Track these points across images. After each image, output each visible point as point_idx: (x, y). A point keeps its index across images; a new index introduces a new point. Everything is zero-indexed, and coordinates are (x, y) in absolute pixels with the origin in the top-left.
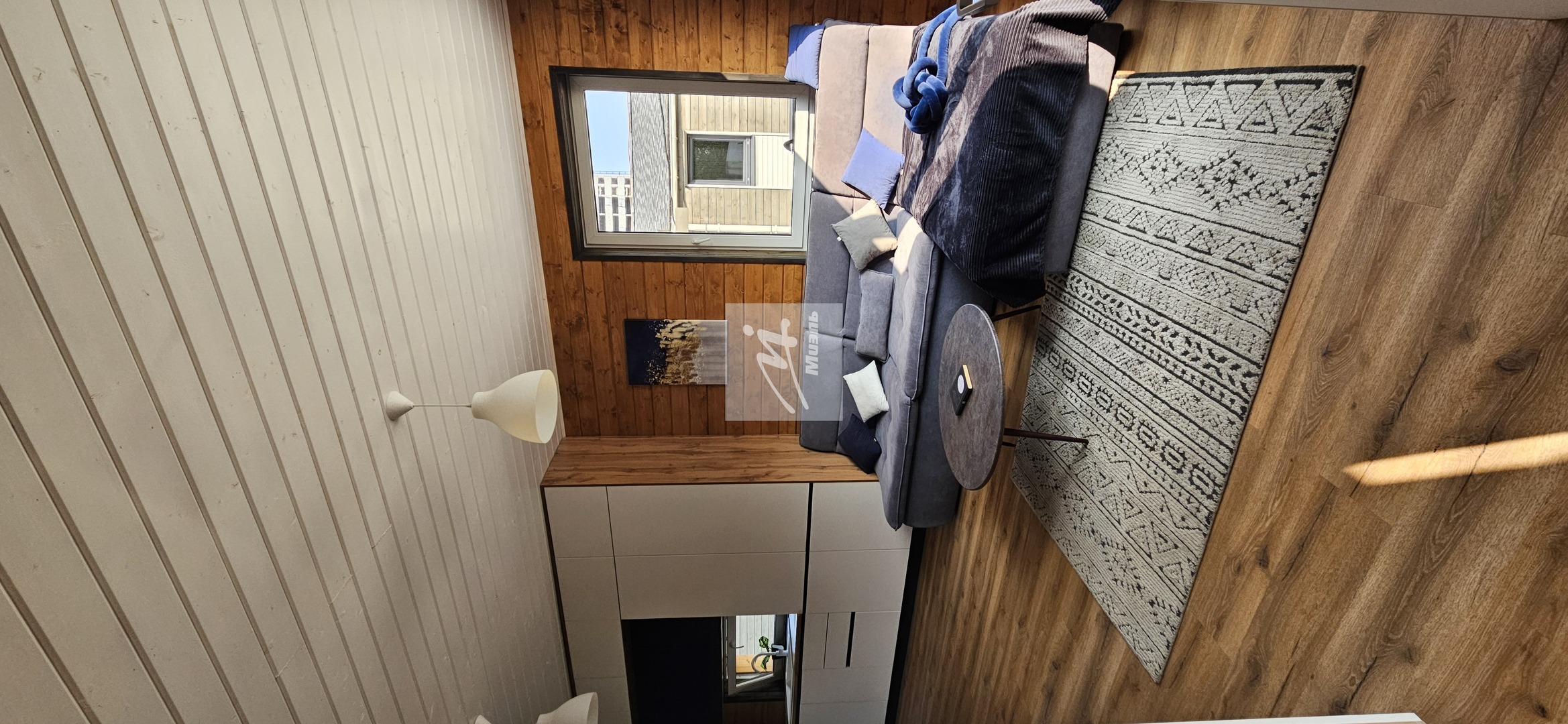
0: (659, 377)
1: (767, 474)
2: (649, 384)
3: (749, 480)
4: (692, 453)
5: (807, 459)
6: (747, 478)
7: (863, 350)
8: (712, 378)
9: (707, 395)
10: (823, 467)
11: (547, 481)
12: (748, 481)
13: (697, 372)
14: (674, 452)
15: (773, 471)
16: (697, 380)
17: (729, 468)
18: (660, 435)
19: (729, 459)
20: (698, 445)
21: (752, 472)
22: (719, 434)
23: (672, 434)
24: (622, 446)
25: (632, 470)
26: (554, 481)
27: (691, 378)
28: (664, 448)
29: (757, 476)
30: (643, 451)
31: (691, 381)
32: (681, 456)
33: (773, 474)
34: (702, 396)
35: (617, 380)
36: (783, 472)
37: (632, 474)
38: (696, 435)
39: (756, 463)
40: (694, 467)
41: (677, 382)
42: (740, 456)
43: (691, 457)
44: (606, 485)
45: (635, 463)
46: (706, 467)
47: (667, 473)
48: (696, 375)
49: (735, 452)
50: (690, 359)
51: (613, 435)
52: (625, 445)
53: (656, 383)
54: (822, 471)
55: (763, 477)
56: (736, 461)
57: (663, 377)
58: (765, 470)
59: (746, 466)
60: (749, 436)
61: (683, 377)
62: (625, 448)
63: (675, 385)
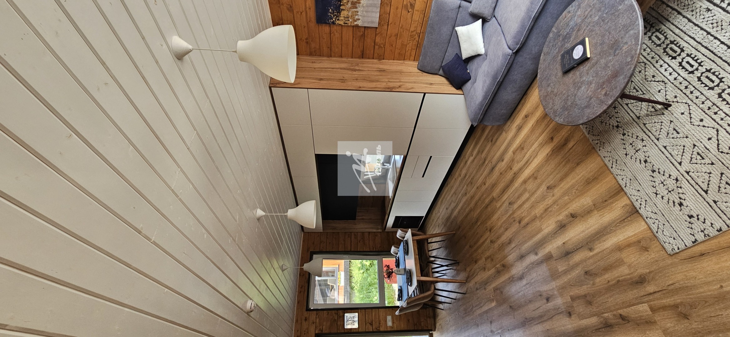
0: (336, 19)
1: (400, 87)
2: (329, 23)
3: (390, 90)
4: (355, 70)
5: (421, 78)
6: (388, 88)
7: (476, 11)
8: (369, 22)
9: (364, 33)
10: (431, 84)
11: (272, 84)
12: (389, 90)
13: (360, 17)
14: (344, 69)
15: (403, 85)
16: (359, 23)
17: (377, 81)
18: (335, 57)
19: (378, 75)
20: (357, 65)
21: (391, 85)
22: (369, 58)
23: (341, 57)
24: (313, 63)
25: (321, 79)
26: (276, 84)
27: (356, 21)
28: (337, 66)
29: (394, 88)
30: (326, 67)
31: (356, 23)
32: (350, 72)
33: (403, 87)
34: (361, 33)
35: (309, 20)
36: (409, 85)
37: (322, 82)
38: (355, 58)
39: (393, 79)
40: (357, 79)
41: (347, 23)
42: (383, 74)
43: (354, 73)
44: (308, 88)
45: (323, 75)
46: (364, 80)
47: (342, 82)
48: (359, 19)
49: (380, 71)
50: (356, 8)
51: (307, 55)
52: (314, 62)
53: (333, 23)
54: (430, 86)
55: (398, 88)
56: (381, 77)
57: (338, 20)
58: (399, 84)
59: (387, 80)
60: (387, 61)
61: (351, 20)
62: (314, 64)
63: (346, 25)
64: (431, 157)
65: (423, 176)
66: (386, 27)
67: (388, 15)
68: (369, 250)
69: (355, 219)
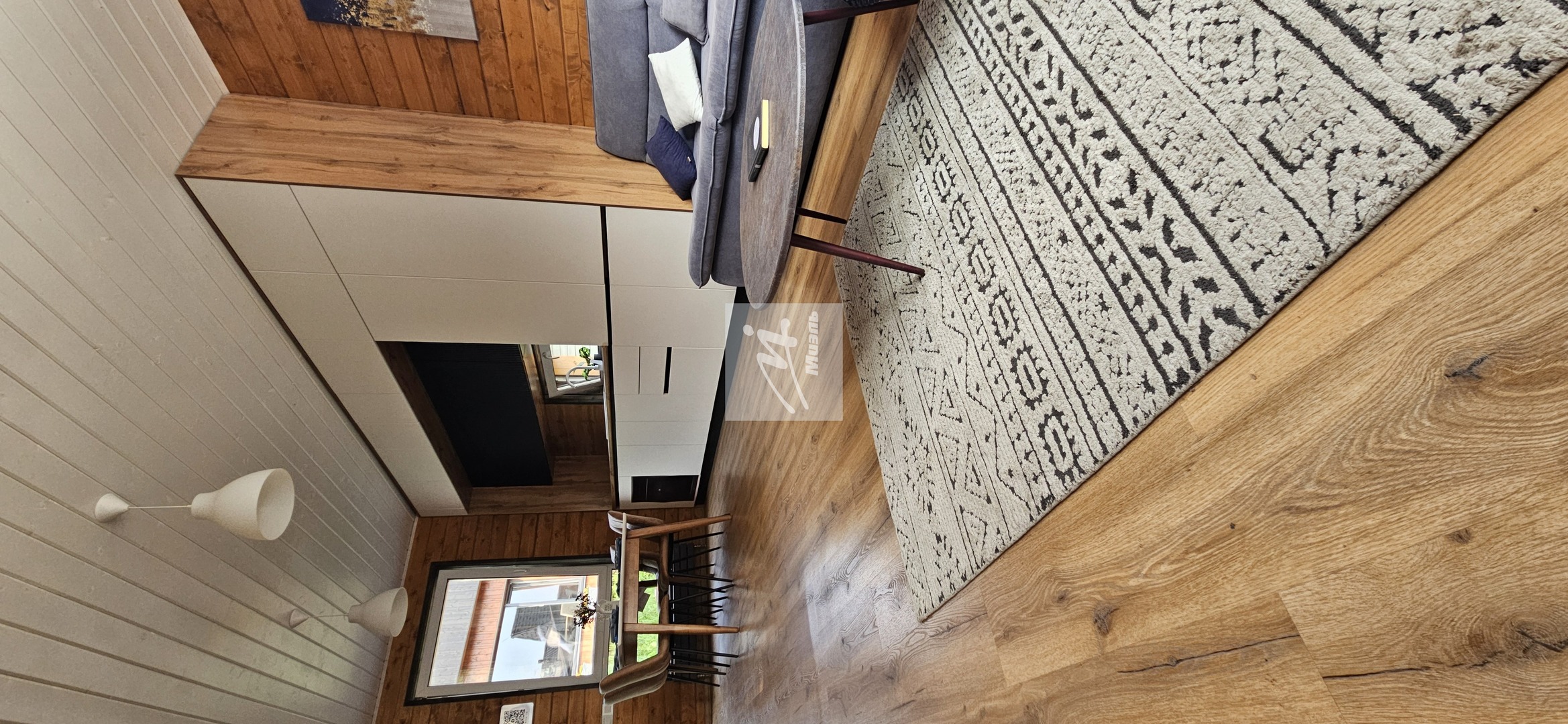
0: (357, 11)
1: (540, 188)
2: (343, 23)
3: (513, 194)
4: (433, 143)
5: (602, 169)
6: (509, 191)
8: (449, 28)
9: (449, 53)
10: (624, 184)
11: (187, 168)
12: (510, 195)
13: (423, 14)
14: (406, 138)
15: (550, 184)
16: (425, 27)
17: (485, 172)
18: (388, 107)
19: (490, 158)
20: (445, 129)
21: (519, 182)
22: (480, 115)
23: (406, 107)
24: (322, 118)
25: (332, 162)
26: (199, 168)
27: (413, 22)
28: (389, 130)
29: (524, 190)
30: (355, 130)
31: (415, 27)
32: (418, 147)
33: (549, 188)
34: (441, 53)
35: (286, 12)
36: (565, 185)
37: (331, 169)
38: (445, 112)
39: (529, 169)
40: (433, 166)
41: (392, 26)
42: (508, 154)
43: (431, 149)
44: (289, 184)
45: (340, 150)
46: (452, 167)
47: (389, 172)
48: (422, 18)
49: (499, 147)
51: (310, 98)
52: (328, 118)
53: (354, 22)
54: (620, 189)
55: (534, 191)
56: (495, 162)
57: (365, 15)
58: (539, 181)
59: (511, 171)
60: (527, 124)
61: (400, 19)
62: (325, 122)
63: (386, 32)
64: (669, 350)
65: (666, 390)
66: (499, 42)
67: (496, 13)
68: (576, 554)
69: (550, 483)
